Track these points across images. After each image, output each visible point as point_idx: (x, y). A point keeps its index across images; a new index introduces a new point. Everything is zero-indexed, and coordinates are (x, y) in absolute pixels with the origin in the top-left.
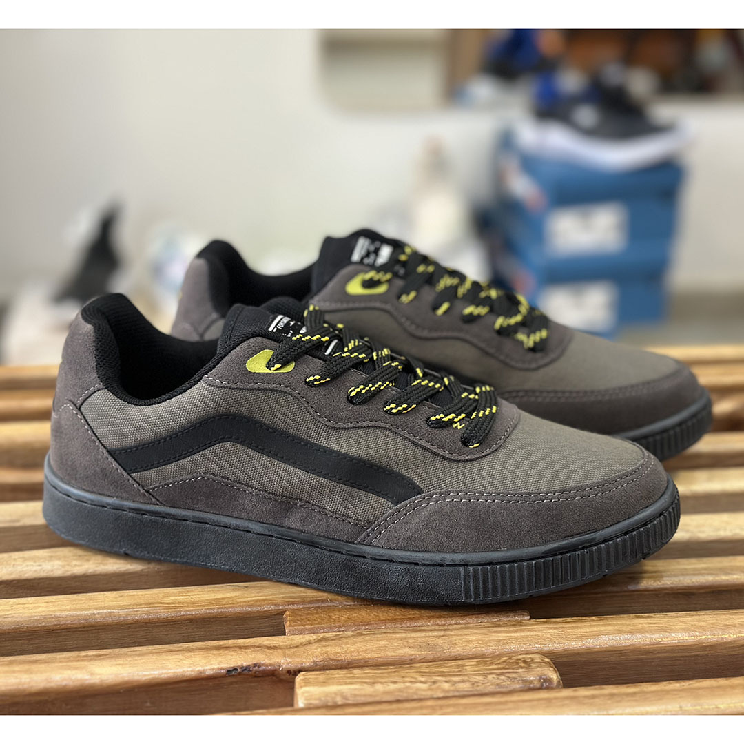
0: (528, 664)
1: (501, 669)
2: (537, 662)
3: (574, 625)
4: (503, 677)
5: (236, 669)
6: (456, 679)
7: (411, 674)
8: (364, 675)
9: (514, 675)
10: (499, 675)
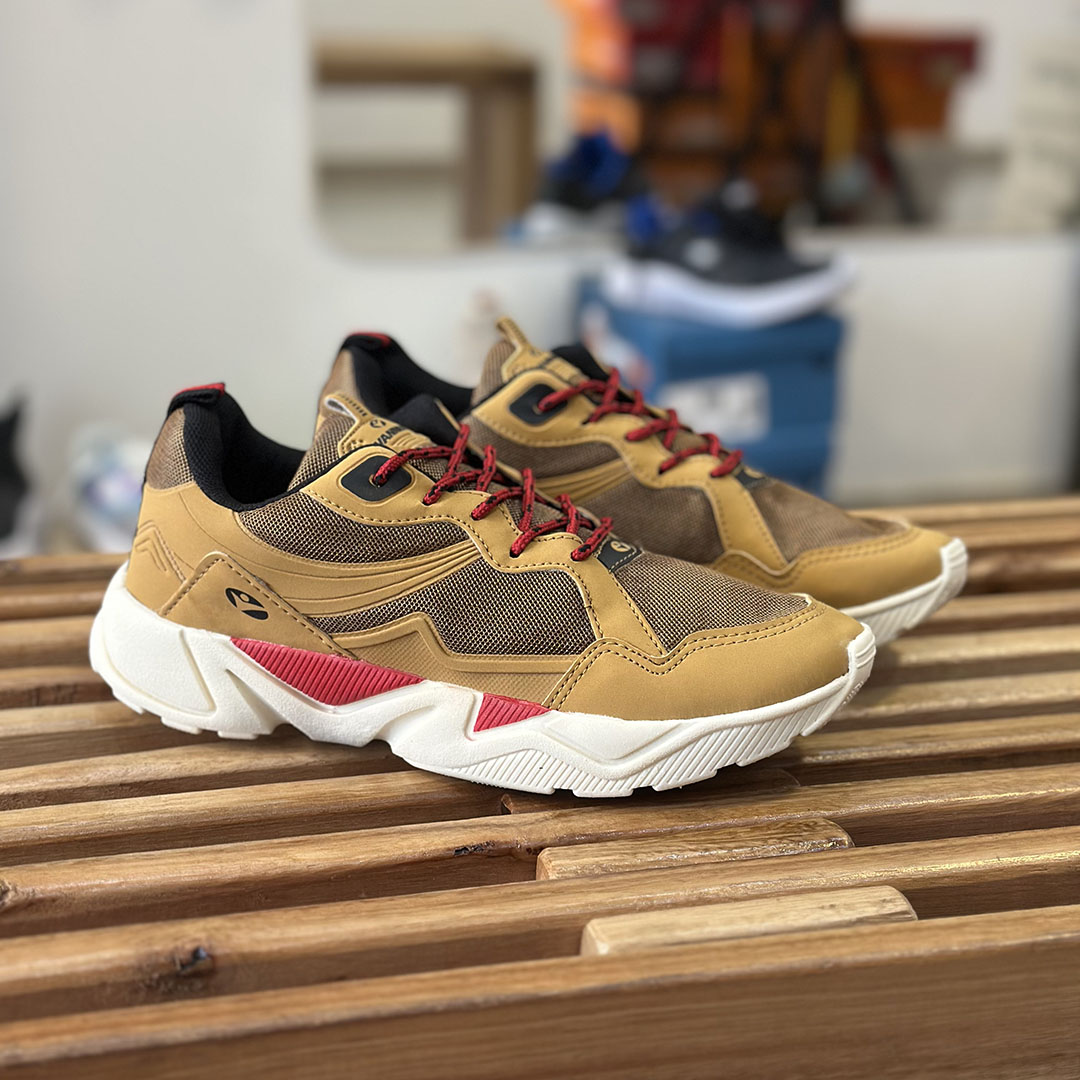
0: (812, 827)
1: (781, 833)
2: (823, 826)
3: (855, 788)
4: (785, 841)
5: (465, 848)
6: (731, 845)
7: (676, 844)
8: (622, 847)
9: (797, 839)
10: (781, 839)
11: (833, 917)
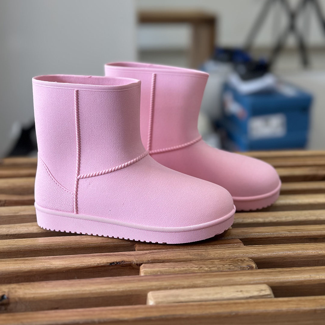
0: (242, 261)
2: (247, 260)
3: (263, 247)
5: (114, 263)
6: (211, 266)
7: (191, 264)
8: (170, 265)
9: (236, 265)
10: (230, 265)
11: (240, 295)
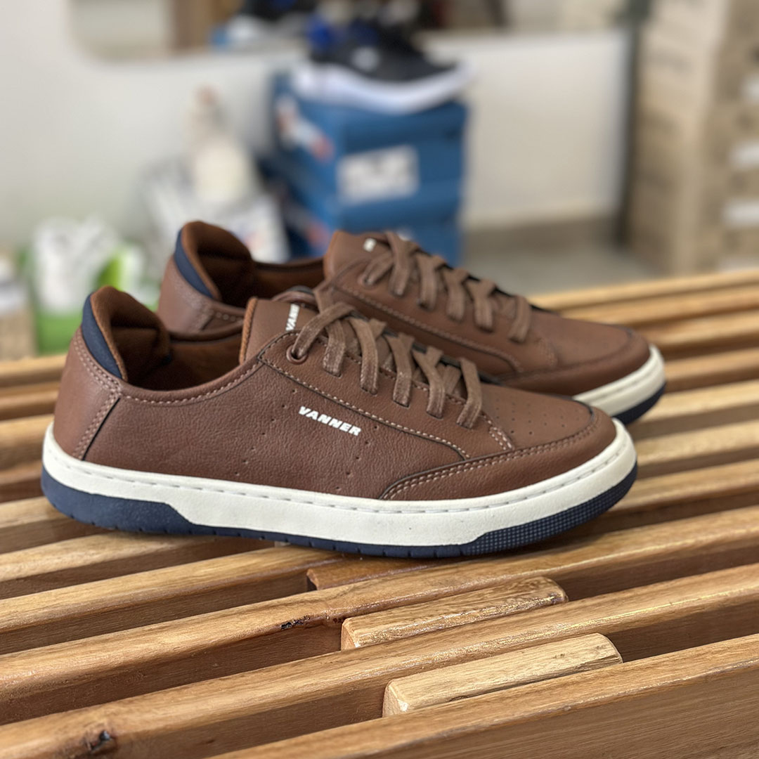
0: (536, 586)
1: (515, 593)
2: (543, 584)
4: (520, 599)
5: (289, 623)
6: (482, 606)
8: (403, 613)
9: (527, 597)
10: (516, 598)
11: (564, 665)
